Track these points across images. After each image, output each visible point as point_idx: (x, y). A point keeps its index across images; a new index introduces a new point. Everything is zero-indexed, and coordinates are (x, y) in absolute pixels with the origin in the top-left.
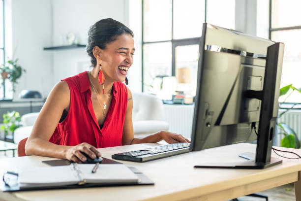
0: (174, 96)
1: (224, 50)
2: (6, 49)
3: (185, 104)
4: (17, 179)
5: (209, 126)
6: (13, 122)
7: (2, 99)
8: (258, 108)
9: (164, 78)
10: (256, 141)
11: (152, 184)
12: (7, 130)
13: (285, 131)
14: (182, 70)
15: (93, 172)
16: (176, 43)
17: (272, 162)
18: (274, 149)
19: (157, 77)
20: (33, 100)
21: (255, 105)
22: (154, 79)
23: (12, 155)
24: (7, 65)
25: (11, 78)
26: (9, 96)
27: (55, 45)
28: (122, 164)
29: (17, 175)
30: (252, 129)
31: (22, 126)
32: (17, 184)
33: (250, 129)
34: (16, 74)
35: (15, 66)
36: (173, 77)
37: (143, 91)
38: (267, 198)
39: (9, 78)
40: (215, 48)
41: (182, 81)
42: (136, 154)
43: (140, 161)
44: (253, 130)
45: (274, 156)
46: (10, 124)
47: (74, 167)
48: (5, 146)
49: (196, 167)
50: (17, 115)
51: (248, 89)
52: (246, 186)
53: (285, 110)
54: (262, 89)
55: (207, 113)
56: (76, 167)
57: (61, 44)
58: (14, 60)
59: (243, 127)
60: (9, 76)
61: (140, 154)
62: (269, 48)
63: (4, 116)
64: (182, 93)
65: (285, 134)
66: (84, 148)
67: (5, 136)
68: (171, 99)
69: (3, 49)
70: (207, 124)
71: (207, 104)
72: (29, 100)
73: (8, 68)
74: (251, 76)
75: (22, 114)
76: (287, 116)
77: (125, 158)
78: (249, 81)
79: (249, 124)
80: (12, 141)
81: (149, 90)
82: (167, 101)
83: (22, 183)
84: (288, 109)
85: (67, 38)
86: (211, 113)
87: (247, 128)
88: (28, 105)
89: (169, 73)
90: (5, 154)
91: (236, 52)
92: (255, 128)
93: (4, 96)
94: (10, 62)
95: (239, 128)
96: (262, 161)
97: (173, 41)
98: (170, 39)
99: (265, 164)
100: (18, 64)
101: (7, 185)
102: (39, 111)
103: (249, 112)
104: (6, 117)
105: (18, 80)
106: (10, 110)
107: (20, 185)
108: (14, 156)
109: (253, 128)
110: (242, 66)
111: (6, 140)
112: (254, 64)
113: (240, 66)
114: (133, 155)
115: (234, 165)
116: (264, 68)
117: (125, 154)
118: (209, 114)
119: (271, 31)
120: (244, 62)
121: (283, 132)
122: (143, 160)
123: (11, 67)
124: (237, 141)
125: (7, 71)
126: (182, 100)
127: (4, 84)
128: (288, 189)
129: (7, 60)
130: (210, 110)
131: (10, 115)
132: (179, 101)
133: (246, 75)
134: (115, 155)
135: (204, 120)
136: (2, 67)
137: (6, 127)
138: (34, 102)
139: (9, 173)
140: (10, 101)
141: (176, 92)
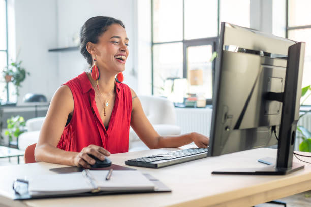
0: (185, 99)
1: (241, 50)
2: (9, 51)
3: (197, 107)
4: (28, 187)
5: (228, 130)
6: (17, 127)
7: (5, 103)
8: (279, 111)
9: (176, 80)
10: (277, 145)
11: (169, 192)
12: (11, 135)
13: (303, 135)
14: (195, 72)
15: (107, 179)
16: (188, 43)
17: (293, 168)
18: (295, 154)
19: (168, 79)
20: (37, 104)
21: (275, 107)
22: (164, 81)
23: (16, 162)
24: (11, 67)
25: (15, 81)
26: (13, 100)
27: (61, 46)
28: (136, 170)
29: (27, 182)
30: (272, 132)
31: (26, 131)
32: (28, 192)
33: (270, 133)
34: (20, 77)
35: (19, 69)
36: (185, 79)
37: (153, 94)
38: (285, 205)
39: (13, 81)
40: (232, 49)
41: (194, 83)
42: (151, 160)
43: (155, 167)
44: (274, 133)
45: (296, 161)
46: (14, 130)
47: (87, 174)
48: (9, 152)
49: (214, 173)
50: (22, 119)
51: (268, 91)
52: (266, 193)
53: (303, 113)
54: (283, 91)
55: (226, 116)
56: (89, 174)
57: (66, 45)
58: (18, 63)
59: (263, 131)
60: (12, 79)
61: (154, 159)
62: (290, 48)
63: (8, 121)
64: (194, 95)
65: (303, 138)
66: (92, 150)
67: (9, 141)
68: (182, 101)
69: (7, 51)
70: (226, 128)
71: (225, 108)
72: (34, 104)
73: (11, 71)
74: (271, 77)
75: (26, 119)
76: (305, 119)
77: (139, 164)
78: (269, 82)
79: (269, 128)
80: (17, 147)
81: (159, 93)
82: (179, 103)
83: (33, 191)
84: (306, 112)
85: (73, 39)
86: (230, 117)
87: (267, 131)
88: (33, 109)
89: (181, 74)
90: (10, 161)
91: (255, 52)
92: (275, 132)
93: (8, 100)
94: (14, 65)
95: (258, 132)
96: (283, 166)
97: (184, 42)
98: (182, 39)
99: (287, 170)
100: (22, 66)
101: (17, 193)
102: (45, 116)
103: (269, 116)
104: (10, 122)
105: (22, 84)
106: (14, 114)
107: (31, 194)
108: (19, 163)
109: (274, 132)
110: (262, 67)
111: (10, 146)
112: (274, 65)
113: (260, 67)
114: (147, 161)
115: (254, 171)
116: (285, 69)
117: (138, 160)
118: (228, 118)
119: (287, 30)
120: (263, 63)
121: (301, 135)
122: (158, 166)
123: (15, 70)
124: (257, 146)
125: (11, 74)
126: (194, 103)
127: (7, 87)
128: (307, 195)
129: (10, 62)
130: (229, 113)
131: (15, 120)
132: (191, 104)
133: (266, 76)
134: (128, 161)
135: (223, 124)
136: (5, 70)
137: (10, 133)
138: (39, 106)
139: (19, 180)
140: (14, 105)
141: (188, 94)
